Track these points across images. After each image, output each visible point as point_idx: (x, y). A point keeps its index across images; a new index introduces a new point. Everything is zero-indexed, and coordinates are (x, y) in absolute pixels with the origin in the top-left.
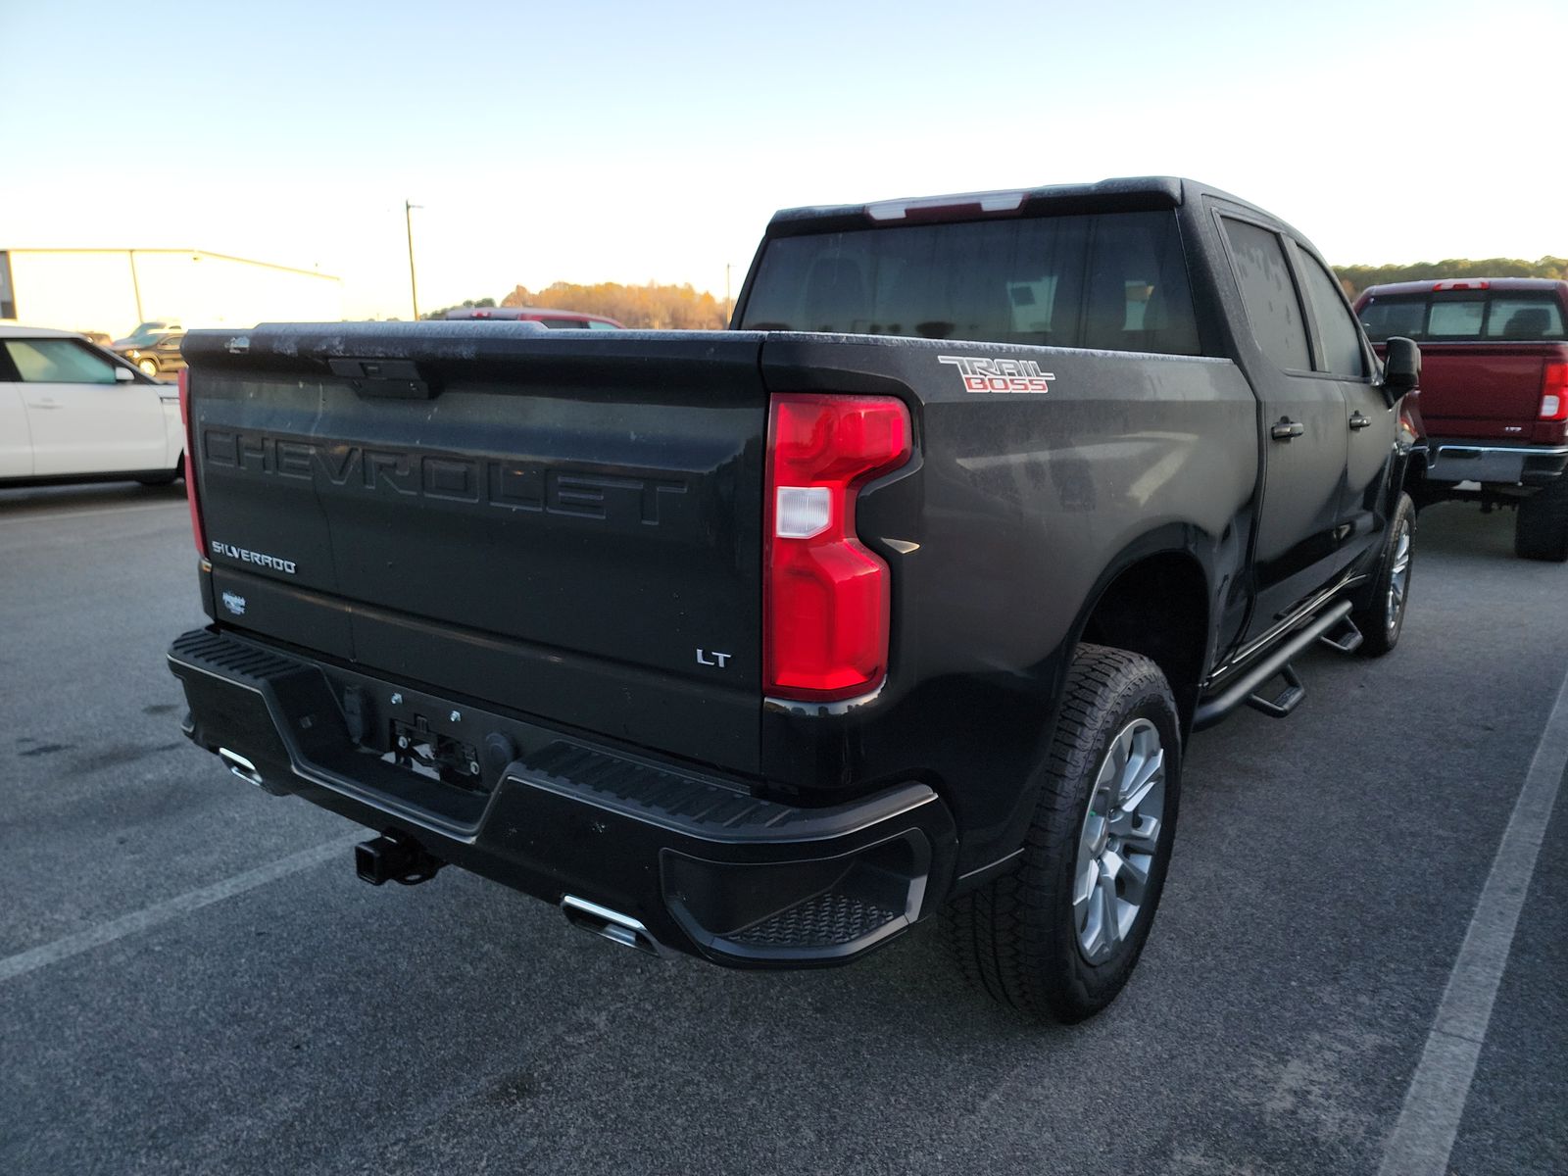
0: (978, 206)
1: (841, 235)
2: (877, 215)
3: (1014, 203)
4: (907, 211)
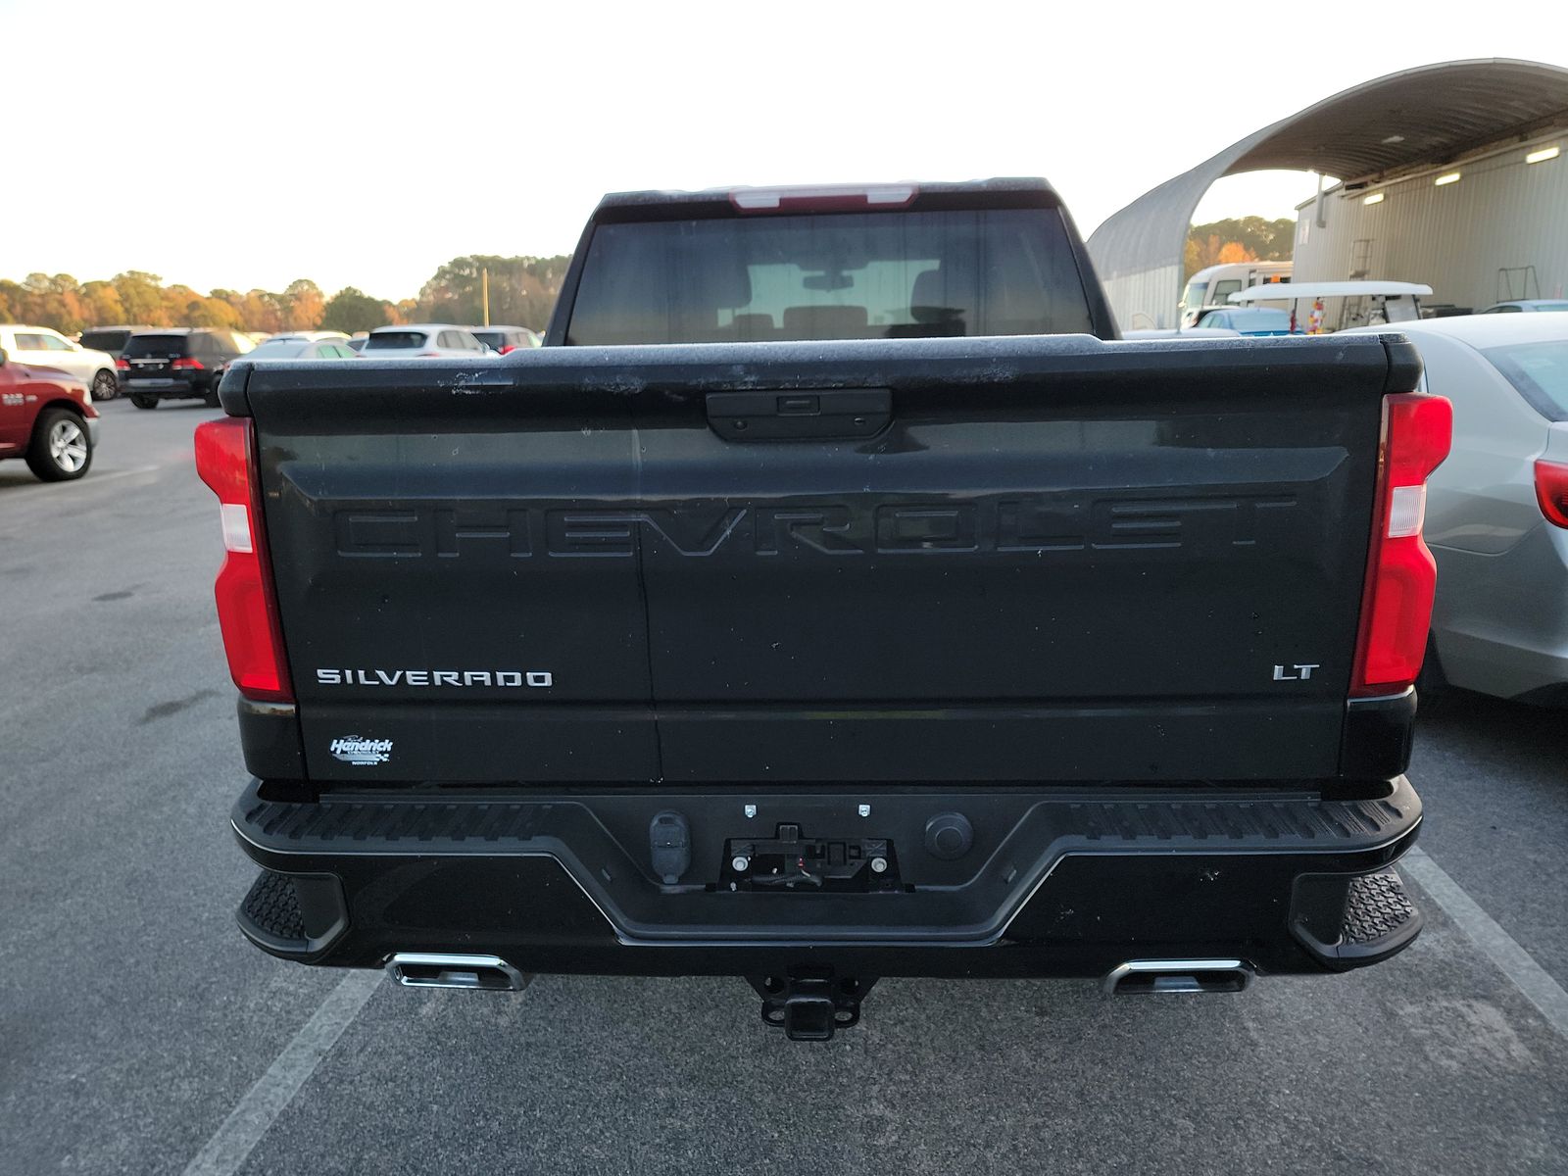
0: (865, 198)
1: (694, 223)
2: (744, 202)
3: (903, 196)
4: (781, 200)
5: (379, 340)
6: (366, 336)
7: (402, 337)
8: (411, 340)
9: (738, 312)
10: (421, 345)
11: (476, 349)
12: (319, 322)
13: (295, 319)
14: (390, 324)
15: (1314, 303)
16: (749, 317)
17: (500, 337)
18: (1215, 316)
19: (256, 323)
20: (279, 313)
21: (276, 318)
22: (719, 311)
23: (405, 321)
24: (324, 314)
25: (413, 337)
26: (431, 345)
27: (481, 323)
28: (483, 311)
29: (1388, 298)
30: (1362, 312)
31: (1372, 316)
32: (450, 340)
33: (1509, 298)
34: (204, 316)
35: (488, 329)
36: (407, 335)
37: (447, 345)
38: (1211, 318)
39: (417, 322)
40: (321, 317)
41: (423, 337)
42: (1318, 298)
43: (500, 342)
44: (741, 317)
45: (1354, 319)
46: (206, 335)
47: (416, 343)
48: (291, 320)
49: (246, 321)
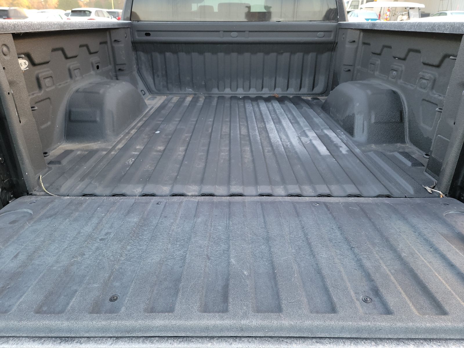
5: (75, 13)
6: (70, 11)
7: (83, 12)
8: (86, 13)
9: (199, 5)
10: (89, 16)
11: (109, 17)
12: (57, 6)
13: (49, 5)
14: (81, 7)
15: (387, 9)
16: (204, 7)
17: (117, 13)
18: (352, 13)
19: (35, 6)
20: (43, 3)
21: (42, 4)
22: (192, 4)
23: (86, 6)
24: (58, 3)
25: (86, 12)
26: (93, 16)
27: (111, 8)
28: (112, 4)
29: (410, 8)
30: (396, 13)
31: (399, 15)
32: (100, 14)
33: (442, 10)
34: (17, 3)
35: (113, 10)
36: (85, 11)
37: (99, 16)
38: (351, 13)
39: (90, 7)
40: (57, 4)
41: (90, 12)
42: (389, 7)
43: (117, 15)
44: (201, 7)
45: (394, 16)
46: (15, 10)
47: (88, 15)
48: (47, 6)
49: (32, 5)
